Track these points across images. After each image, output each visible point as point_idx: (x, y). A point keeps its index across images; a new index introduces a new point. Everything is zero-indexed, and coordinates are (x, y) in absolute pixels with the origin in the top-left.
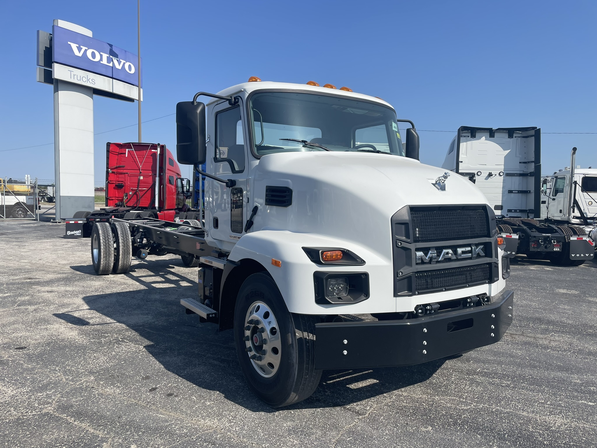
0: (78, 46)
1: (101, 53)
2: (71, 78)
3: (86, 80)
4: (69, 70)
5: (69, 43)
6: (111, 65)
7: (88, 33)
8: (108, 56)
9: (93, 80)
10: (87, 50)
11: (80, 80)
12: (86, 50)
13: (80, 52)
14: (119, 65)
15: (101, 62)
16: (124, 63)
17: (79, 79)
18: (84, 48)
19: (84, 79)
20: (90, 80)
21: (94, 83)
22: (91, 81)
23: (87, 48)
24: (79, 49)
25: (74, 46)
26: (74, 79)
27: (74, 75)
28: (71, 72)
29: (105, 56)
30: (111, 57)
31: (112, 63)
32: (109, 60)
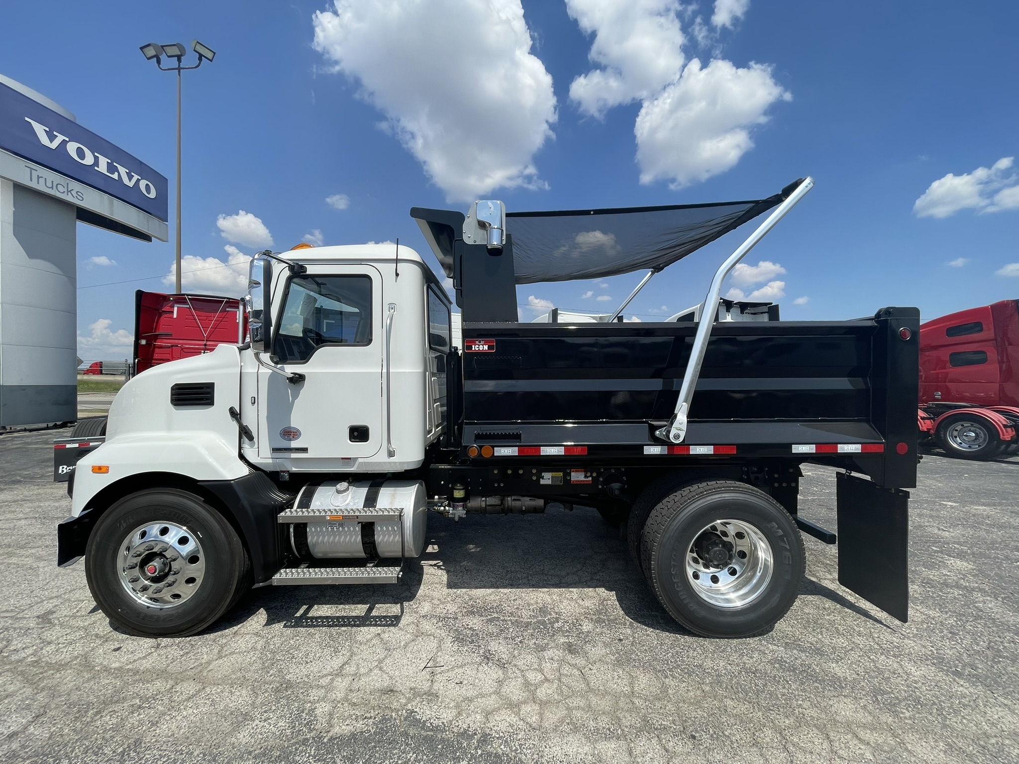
0: (47, 129)
1: (96, 154)
2: (31, 181)
3: (65, 190)
4: (27, 167)
5: (27, 119)
6: (115, 176)
8: (109, 161)
9: (80, 194)
10: (68, 142)
11: (52, 188)
12: (64, 143)
13: (51, 141)
14: (130, 180)
15: (96, 168)
16: (138, 180)
17: (49, 186)
18: (60, 138)
19: (60, 188)
20: (74, 193)
21: (81, 199)
22: (75, 195)
23: (67, 139)
24: (52, 138)
25: (40, 130)
26: (38, 183)
27: (39, 177)
28: (33, 171)
29: (103, 162)
30: (115, 164)
31: (116, 173)
32: (111, 168)
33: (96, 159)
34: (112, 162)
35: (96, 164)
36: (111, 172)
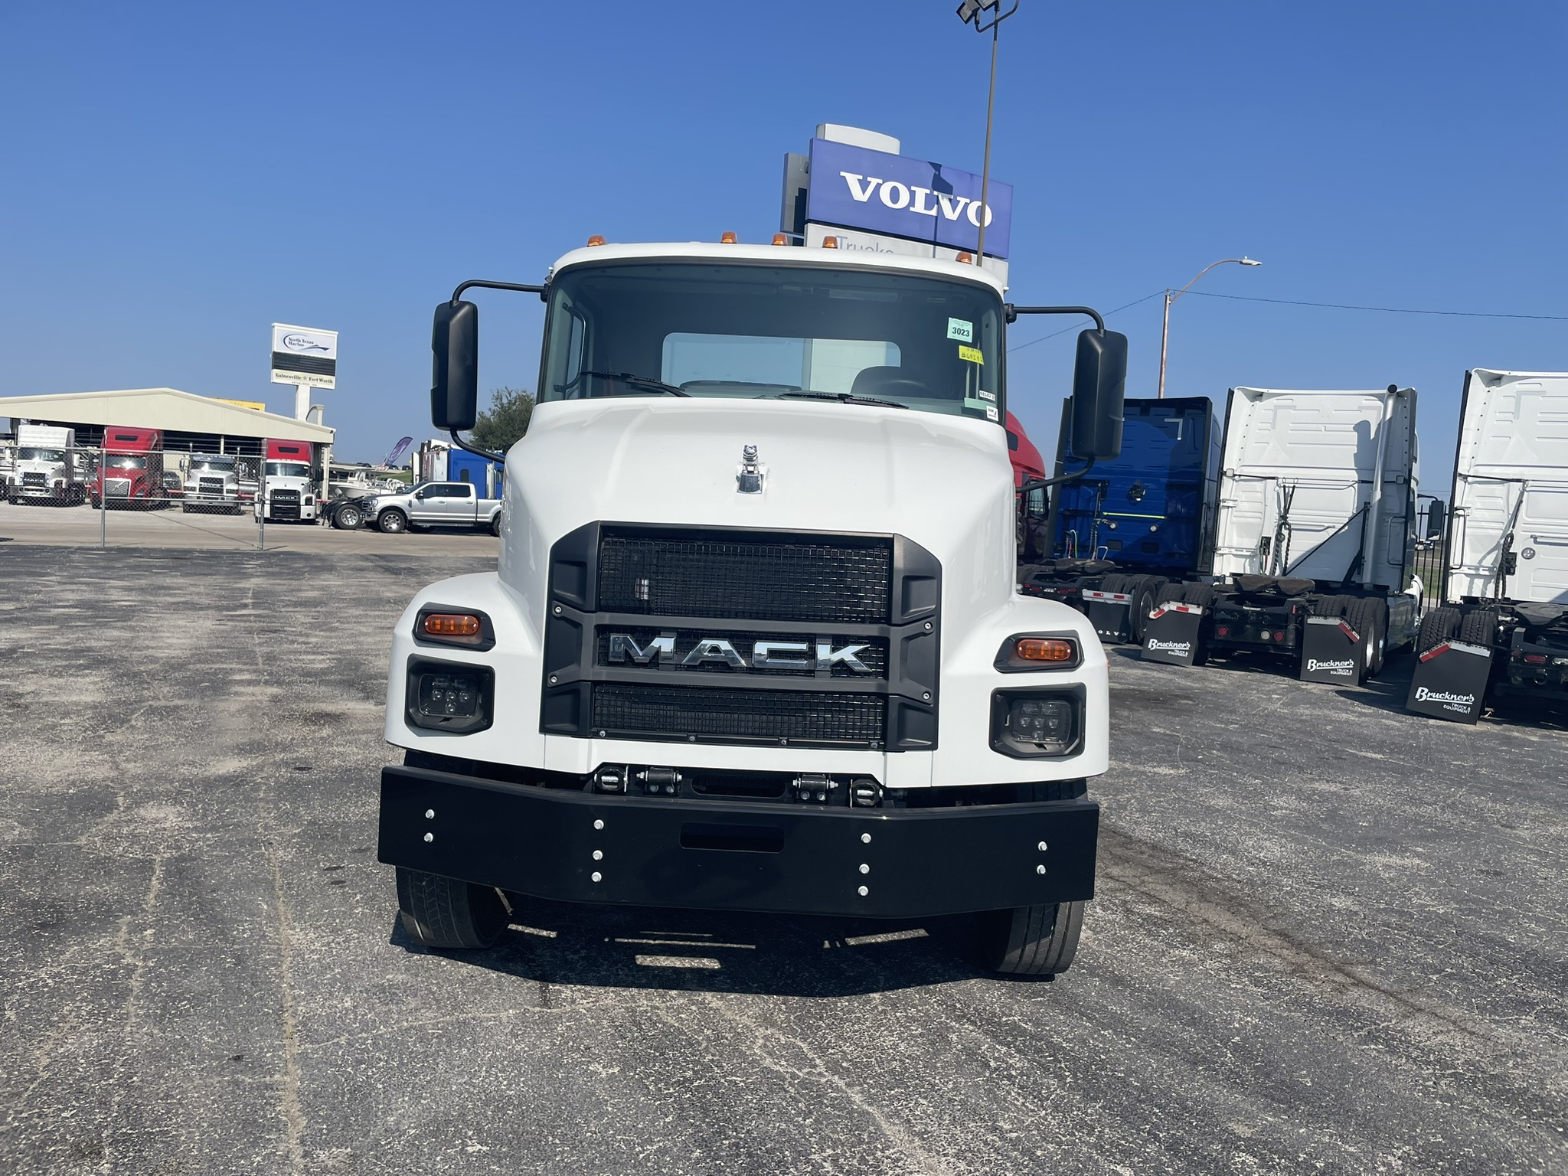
0: (861, 177)
1: (913, 188)
5: (843, 173)
6: (933, 212)
7: (889, 145)
8: (928, 191)
10: (882, 184)
12: (879, 186)
13: (864, 192)
14: (954, 211)
15: (912, 209)
16: (966, 206)
18: (874, 182)
23: (880, 181)
24: (864, 184)
25: (852, 180)
28: (843, 240)
29: (921, 193)
30: (936, 193)
31: (936, 207)
32: (930, 202)
33: (912, 194)
34: (932, 193)
35: (912, 202)
36: (928, 206)
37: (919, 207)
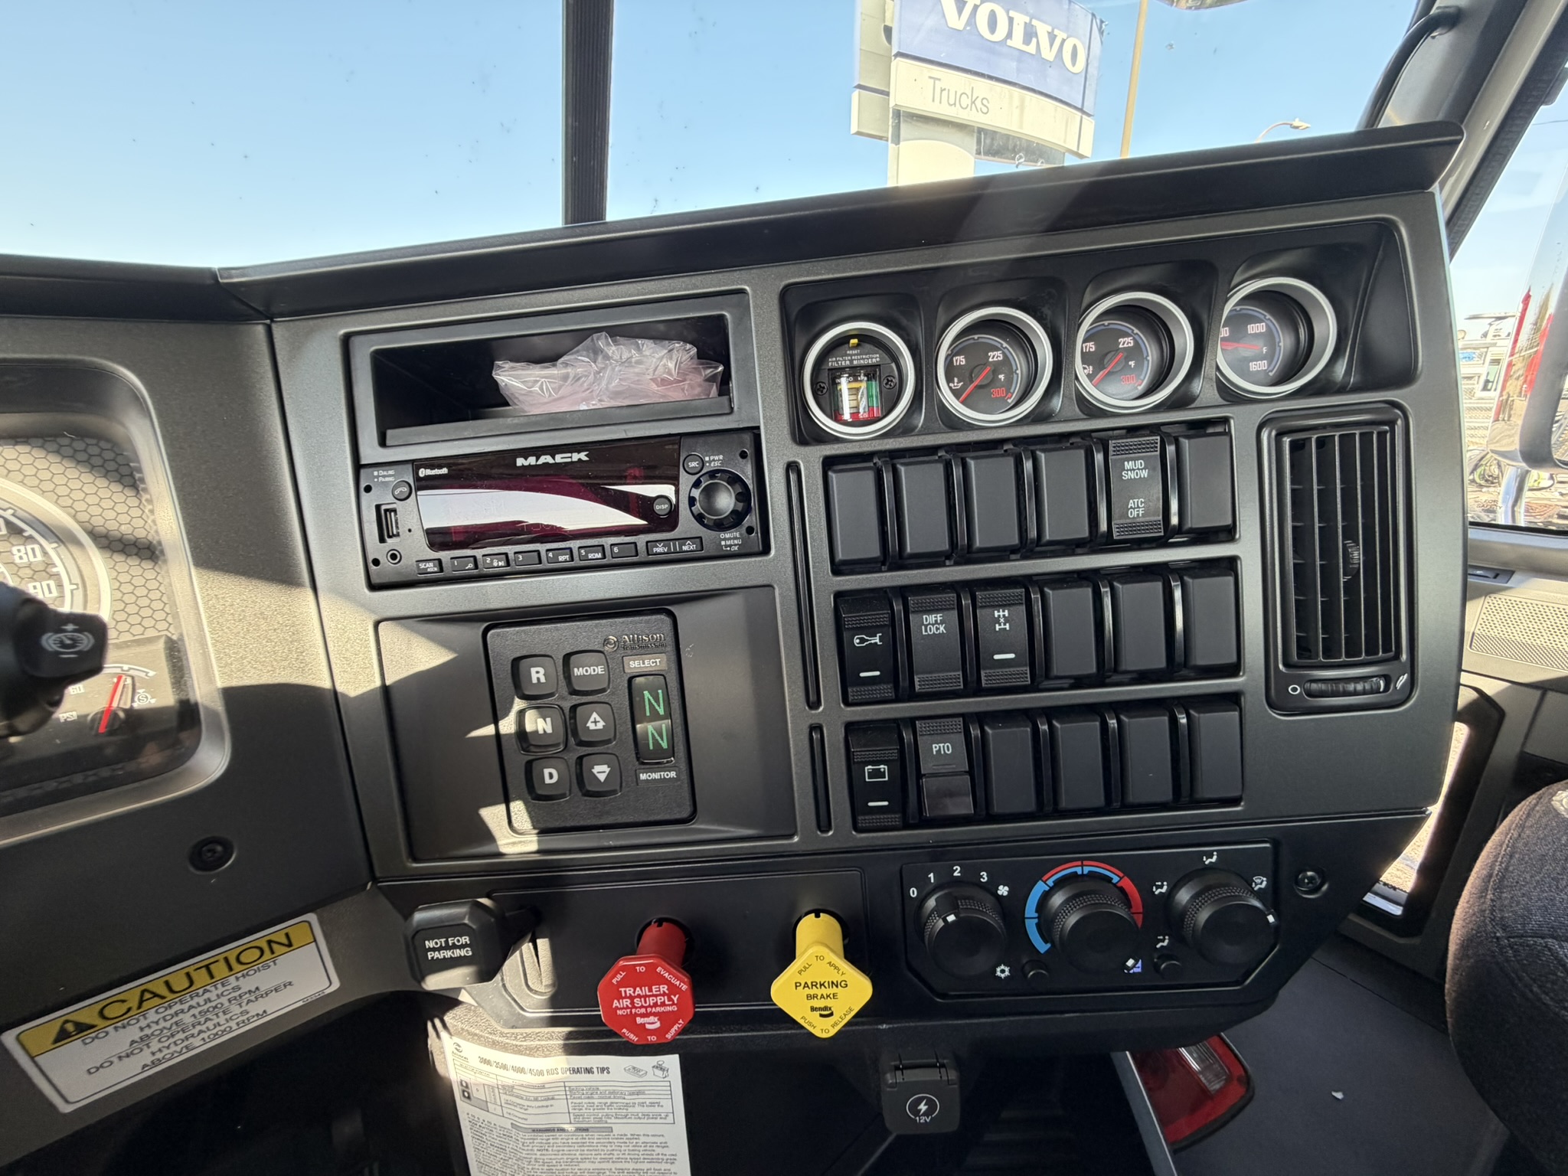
1: (1012, 13)
2: (933, 101)
3: (969, 102)
4: (930, 77)
6: (1031, 49)
8: (1027, 19)
9: (985, 102)
10: (979, 6)
11: (955, 104)
12: (975, 9)
13: (960, 15)
14: (1051, 48)
15: (1009, 42)
16: (1063, 42)
17: (952, 102)
18: (970, 4)
19: (963, 100)
20: (978, 103)
21: (985, 110)
22: (980, 106)
24: (960, 6)
26: (940, 102)
27: (942, 90)
28: (937, 82)
29: (1020, 19)
30: (1035, 22)
31: (1034, 40)
32: (1030, 34)
33: (1011, 20)
35: (1009, 35)
36: (1027, 41)
37: (1017, 41)
